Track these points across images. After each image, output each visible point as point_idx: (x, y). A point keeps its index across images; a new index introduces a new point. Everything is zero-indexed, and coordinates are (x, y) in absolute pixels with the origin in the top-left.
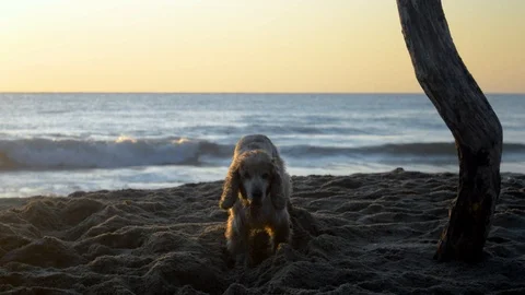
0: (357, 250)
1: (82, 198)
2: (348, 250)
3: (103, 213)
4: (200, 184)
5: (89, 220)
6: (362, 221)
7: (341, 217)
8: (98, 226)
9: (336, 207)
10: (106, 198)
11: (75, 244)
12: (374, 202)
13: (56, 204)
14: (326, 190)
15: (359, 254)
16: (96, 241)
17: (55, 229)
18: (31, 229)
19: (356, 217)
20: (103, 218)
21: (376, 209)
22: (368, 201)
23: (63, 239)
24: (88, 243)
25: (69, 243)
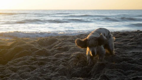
0: (126, 52)
1: (52, 38)
2: (124, 52)
3: (58, 42)
4: (84, 34)
5: (54, 44)
6: (128, 44)
7: (122, 43)
8: (57, 45)
9: (121, 41)
10: (58, 38)
11: (51, 50)
12: (131, 39)
13: (45, 39)
14: (118, 36)
15: (127, 53)
16: (56, 49)
17: (45, 46)
18: (39, 46)
19: (126, 44)
20: (58, 43)
21: (132, 41)
22: (130, 39)
23: (47, 49)
24: (54, 50)
25: (49, 50)
